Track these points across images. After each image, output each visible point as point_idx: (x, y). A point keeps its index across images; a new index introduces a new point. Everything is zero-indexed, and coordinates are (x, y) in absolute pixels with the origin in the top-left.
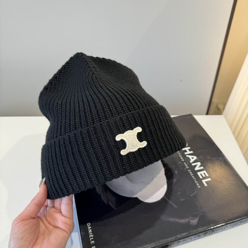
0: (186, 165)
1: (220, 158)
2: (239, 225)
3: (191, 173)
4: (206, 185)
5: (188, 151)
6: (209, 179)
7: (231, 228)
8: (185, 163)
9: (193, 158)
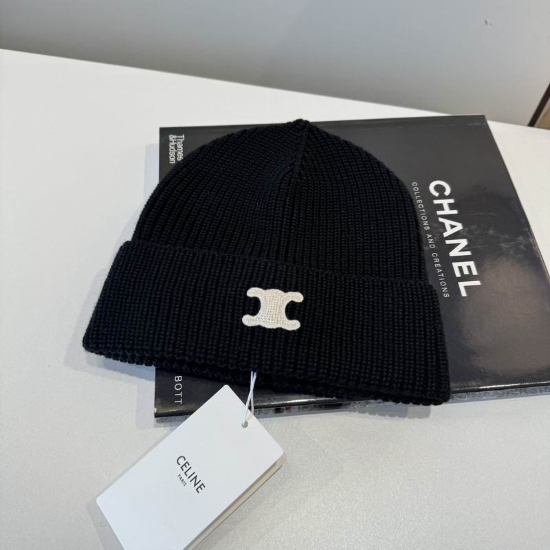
0: (431, 241)
1: (521, 238)
2: (516, 396)
3: (437, 260)
4: (464, 294)
5: (446, 207)
6: (477, 283)
7: (495, 399)
8: (429, 236)
9: (453, 227)
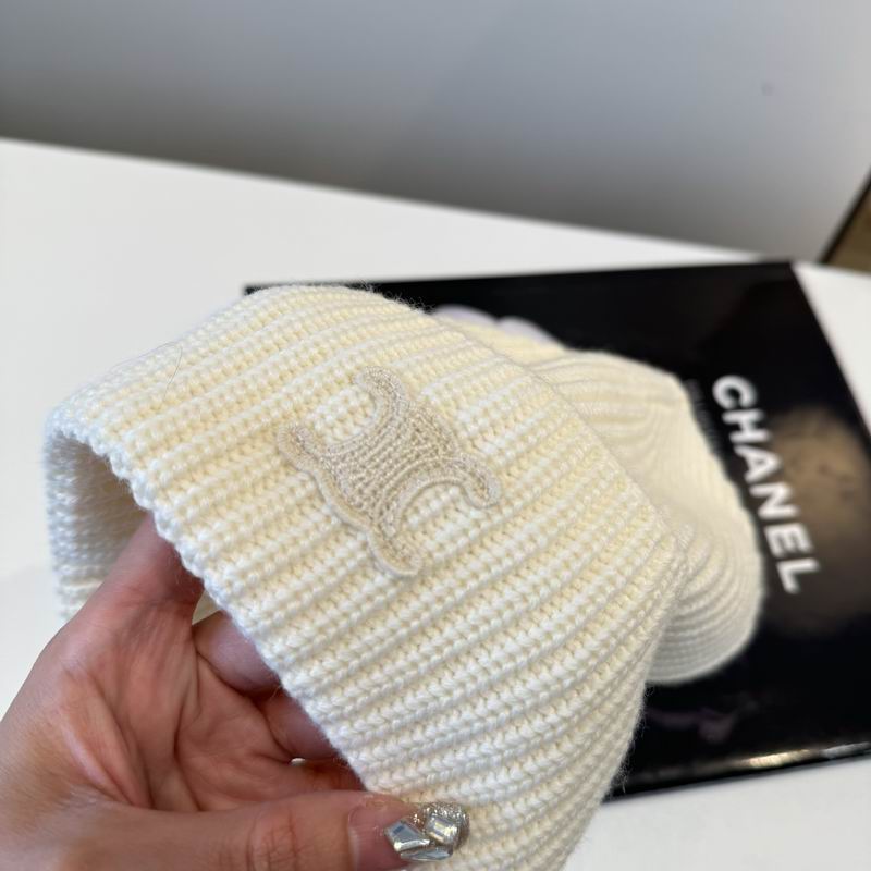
4: (790, 584)
5: (746, 426)
6: (807, 565)
9: (761, 462)
